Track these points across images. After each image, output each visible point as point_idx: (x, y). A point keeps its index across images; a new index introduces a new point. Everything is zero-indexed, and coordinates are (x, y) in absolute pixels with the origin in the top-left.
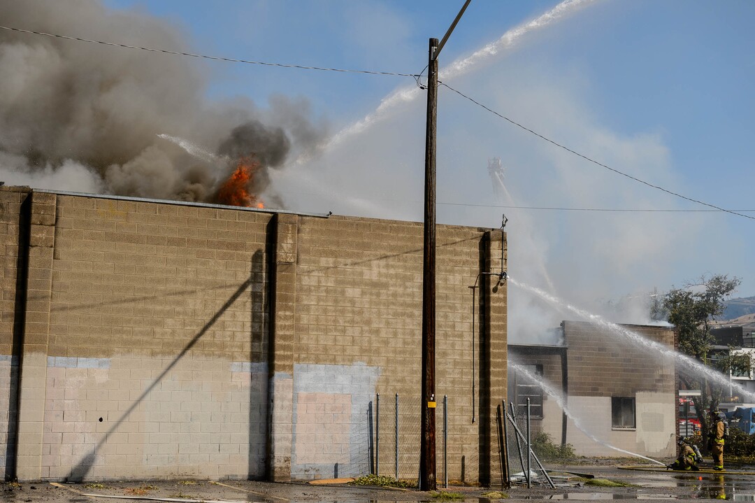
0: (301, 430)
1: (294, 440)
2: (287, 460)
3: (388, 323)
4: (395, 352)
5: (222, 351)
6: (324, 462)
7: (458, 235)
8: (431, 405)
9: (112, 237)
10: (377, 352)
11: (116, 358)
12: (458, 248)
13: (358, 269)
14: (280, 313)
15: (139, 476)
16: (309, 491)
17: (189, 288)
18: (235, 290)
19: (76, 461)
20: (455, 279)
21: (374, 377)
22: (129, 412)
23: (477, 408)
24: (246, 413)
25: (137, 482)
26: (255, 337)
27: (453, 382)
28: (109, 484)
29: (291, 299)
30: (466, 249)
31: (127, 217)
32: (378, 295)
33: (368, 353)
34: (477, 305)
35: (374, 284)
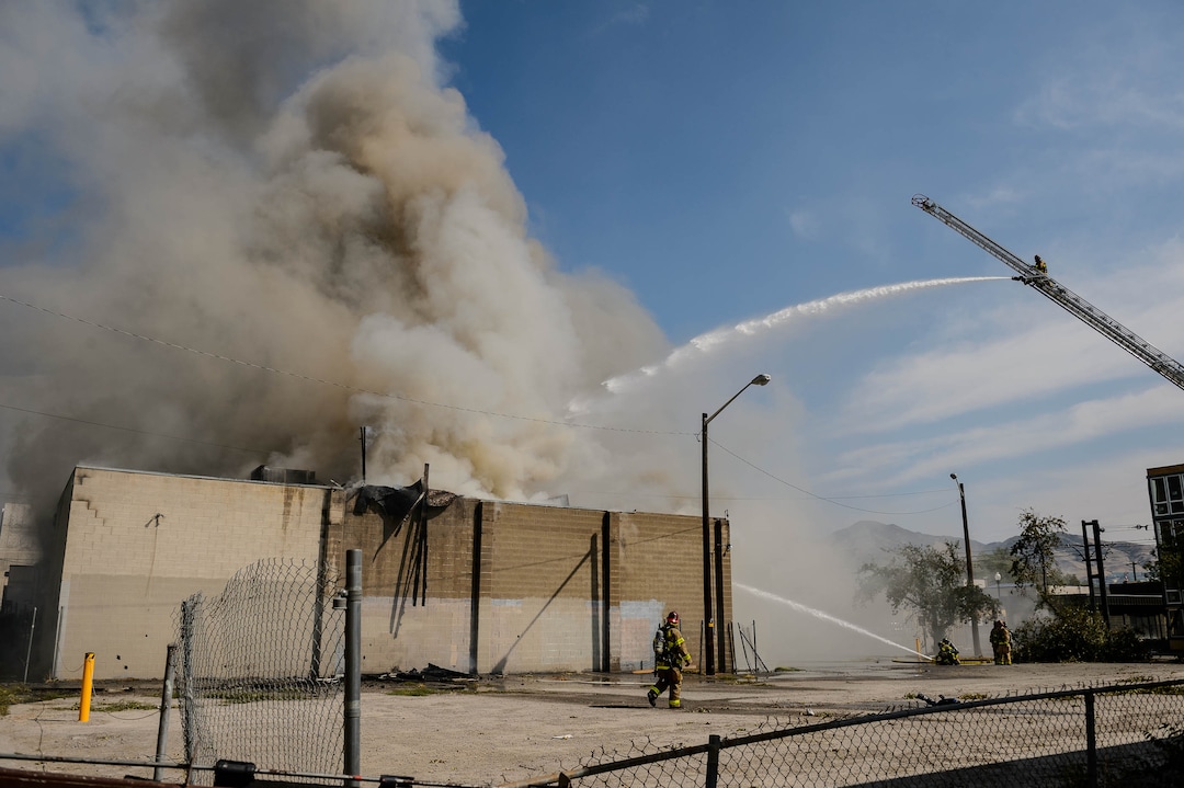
0: (624, 641)
1: (621, 647)
2: (617, 659)
3: (668, 575)
4: (671, 593)
5: (575, 594)
6: (636, 661)
9: (521, 527)
10: (662, 593)
11: (526, 599)
13: (651, 543)
14: (612, 571)
17: (562, 557)
21: (661, 608)
23: (716, 626)
24: (594, 631)
26: (598, 585)
29: (617, 562)
31: (530, 515)
33: (658, 594)
34: (714, 563)
35: (660, 553)
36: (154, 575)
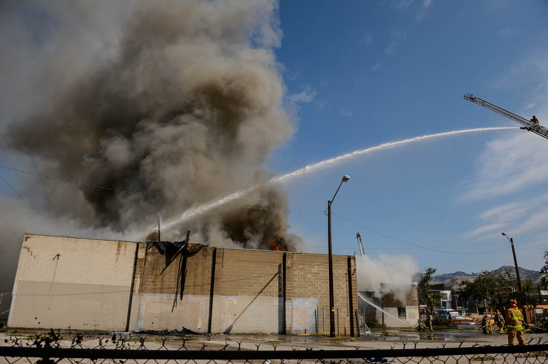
0: (294, 319)
1: (292, 321)
2: (290, 328)
3: (320, 285)
4: (322, 294)
5: (270, 294)
6: (302, 328)
7: (341, 258)
8: (333, 310)
10: (317, 294)
11: (239, 296)
12: (341, 262)
13: (310, 269)
14: (287, 282)
15: (246, 332)
16: (296, 337)
17: (261, 275)
18: (274, 275)
19: (227, 327)
20: (340, 271)
21: (316, 302)
22: (243, 312)
23: (349, 312)
24: (278, 313)
25: (245, 334)
26: (280, 290)
27: (341, 303)
28: (237, 334)
29: (290, 278)
30: (343, 262)
32: (317, 276)
33: (314, 295)
34: (347, 279)
35: (316, 273)
36: (55, 281)
